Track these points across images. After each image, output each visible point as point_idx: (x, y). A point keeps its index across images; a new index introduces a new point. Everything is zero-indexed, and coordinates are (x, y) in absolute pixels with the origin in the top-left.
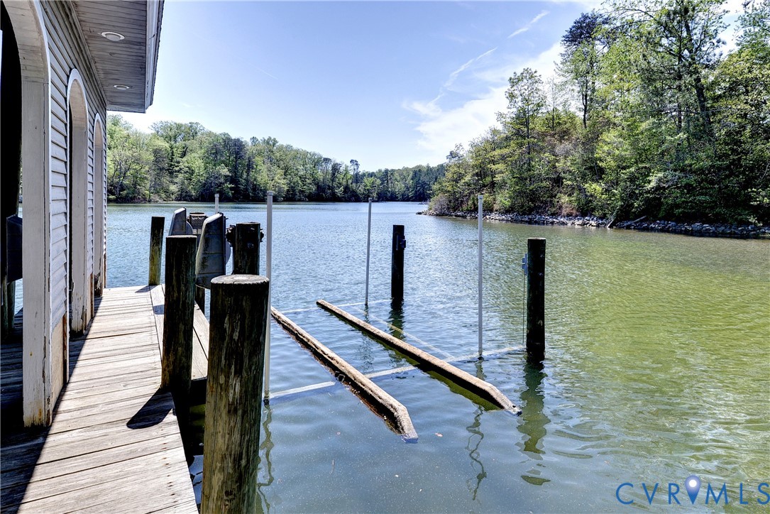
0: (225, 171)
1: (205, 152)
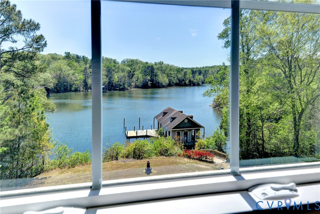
1: (142, 71)
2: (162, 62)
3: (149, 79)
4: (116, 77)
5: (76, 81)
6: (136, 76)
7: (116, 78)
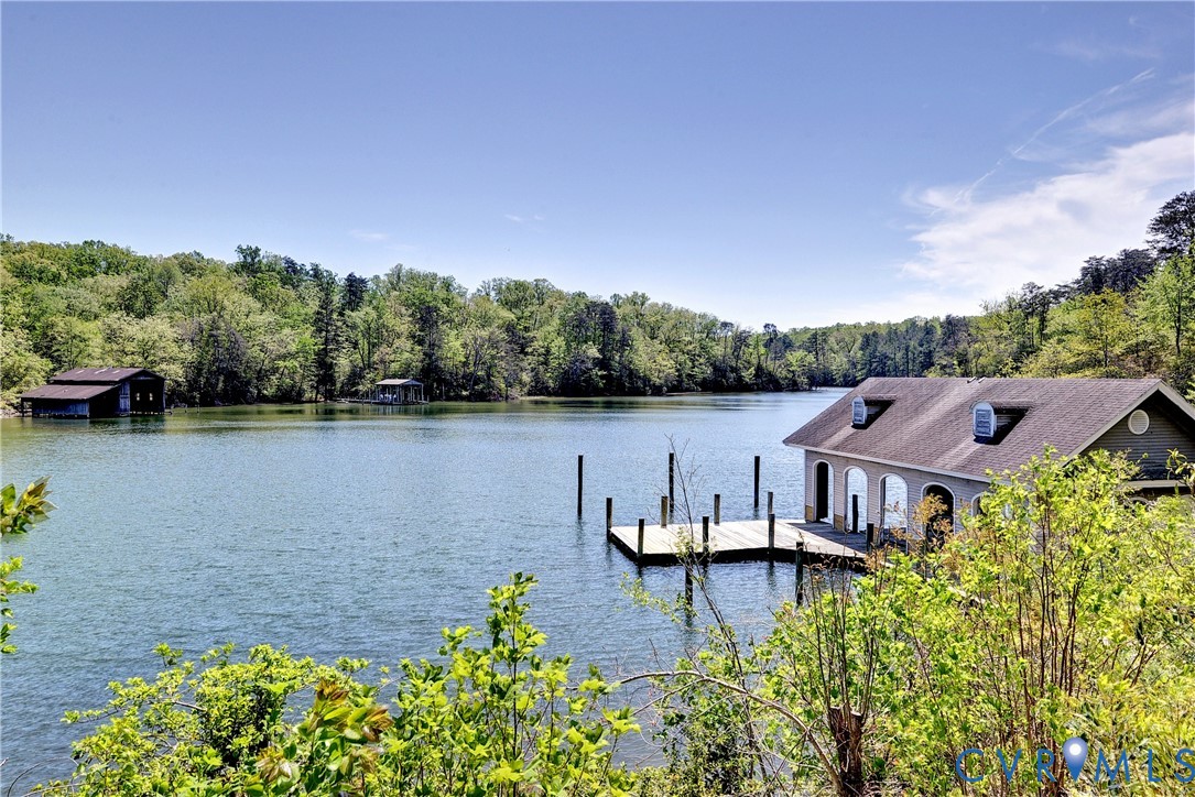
0: (593, 351)
1: (564, 325)
2: (643, 296)
3: (598, 355)
4: (457, 344)
5: (284, 357)
6: (541, 343)
7: (455, 347)
